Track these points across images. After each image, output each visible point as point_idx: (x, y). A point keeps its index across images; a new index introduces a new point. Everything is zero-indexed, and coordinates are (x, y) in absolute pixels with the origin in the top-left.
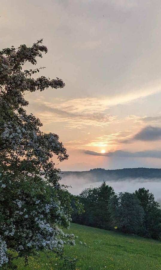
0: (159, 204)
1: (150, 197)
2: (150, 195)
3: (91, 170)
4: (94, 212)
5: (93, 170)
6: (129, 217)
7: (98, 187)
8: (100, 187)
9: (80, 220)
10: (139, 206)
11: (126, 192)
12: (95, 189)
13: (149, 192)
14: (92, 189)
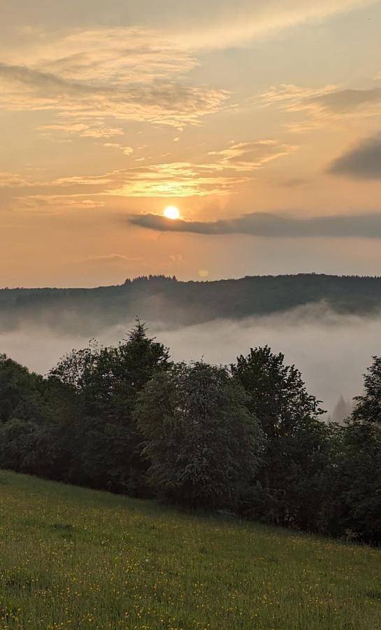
0: (320, 406)
1: (289, 380)
2: (288, 374)
3: (128, 281)
4: (96, 433)
5: (135, 280)
6: (205, 450)
7: (116, 346)
8: (124, 343)
9: (52, 463)
10: (244, 411)
11: (200, 361)
12: (105, 352)
13: (286, 363)
14: (96, 350)
